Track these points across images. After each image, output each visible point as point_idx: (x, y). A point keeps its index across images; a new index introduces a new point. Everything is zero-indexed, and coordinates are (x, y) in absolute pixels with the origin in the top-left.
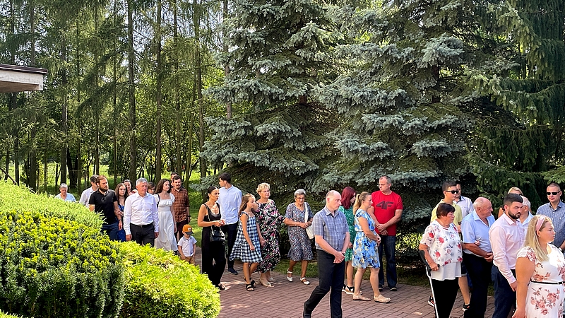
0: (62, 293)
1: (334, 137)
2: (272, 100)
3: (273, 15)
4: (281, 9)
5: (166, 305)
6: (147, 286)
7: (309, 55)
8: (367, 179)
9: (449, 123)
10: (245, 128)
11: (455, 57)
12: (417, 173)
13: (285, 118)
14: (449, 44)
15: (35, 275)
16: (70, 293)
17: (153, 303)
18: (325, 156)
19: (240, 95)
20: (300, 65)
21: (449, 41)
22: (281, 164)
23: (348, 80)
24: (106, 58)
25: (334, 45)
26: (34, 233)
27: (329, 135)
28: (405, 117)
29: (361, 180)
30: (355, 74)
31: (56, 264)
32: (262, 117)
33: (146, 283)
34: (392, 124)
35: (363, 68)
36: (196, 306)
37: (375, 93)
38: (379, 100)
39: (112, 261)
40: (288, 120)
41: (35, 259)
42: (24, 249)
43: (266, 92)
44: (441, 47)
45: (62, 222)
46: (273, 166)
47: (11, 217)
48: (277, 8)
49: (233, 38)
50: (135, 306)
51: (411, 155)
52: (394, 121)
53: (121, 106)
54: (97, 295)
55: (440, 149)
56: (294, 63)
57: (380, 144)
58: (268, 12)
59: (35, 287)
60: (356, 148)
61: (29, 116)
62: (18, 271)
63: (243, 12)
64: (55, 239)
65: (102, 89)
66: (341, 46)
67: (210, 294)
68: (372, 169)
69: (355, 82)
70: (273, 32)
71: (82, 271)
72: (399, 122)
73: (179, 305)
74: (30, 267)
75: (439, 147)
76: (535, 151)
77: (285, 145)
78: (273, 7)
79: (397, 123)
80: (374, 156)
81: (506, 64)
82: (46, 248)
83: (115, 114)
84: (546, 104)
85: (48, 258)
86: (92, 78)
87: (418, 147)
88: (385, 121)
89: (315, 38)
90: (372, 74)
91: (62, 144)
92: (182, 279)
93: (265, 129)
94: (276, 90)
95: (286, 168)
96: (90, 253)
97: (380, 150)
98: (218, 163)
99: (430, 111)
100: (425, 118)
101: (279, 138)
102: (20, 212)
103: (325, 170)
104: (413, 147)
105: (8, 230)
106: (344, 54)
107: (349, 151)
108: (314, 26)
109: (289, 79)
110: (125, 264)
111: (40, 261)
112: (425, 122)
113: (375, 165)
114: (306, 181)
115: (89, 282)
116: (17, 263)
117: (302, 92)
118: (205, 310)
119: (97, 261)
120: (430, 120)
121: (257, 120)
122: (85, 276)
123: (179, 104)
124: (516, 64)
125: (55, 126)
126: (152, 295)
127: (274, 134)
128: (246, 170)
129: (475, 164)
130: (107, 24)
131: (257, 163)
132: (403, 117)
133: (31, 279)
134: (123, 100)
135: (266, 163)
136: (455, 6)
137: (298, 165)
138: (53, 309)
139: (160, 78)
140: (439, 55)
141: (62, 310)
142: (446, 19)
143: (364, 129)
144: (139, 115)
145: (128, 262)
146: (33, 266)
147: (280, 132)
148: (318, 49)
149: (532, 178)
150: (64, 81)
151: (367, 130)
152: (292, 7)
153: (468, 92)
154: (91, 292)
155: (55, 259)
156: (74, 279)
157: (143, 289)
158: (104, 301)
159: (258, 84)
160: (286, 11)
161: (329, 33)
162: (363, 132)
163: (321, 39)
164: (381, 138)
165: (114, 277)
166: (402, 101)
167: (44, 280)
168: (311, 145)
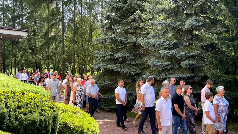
0: (34, 125)
1: (148, 59)
2: (121, 43)
3: (122, 8)
4: (126, 5)
5: (76, 130)
6: (68, 122)
7: (137, 24)
8: (161, 77)
9: (197, 54)
10: (111, 55)
11: (199, 26)
12: (183, 75)
13: (127, 51)
14: (196, 20)
15: (22, 117)
16: (37, 124)
17: (71, 129)
18: (144, 67)
19: (108, 41)
20: (134, 28)
21: (197, 19)
22: (126, 70)
23: (154, 35)
24: (53, 25)
25: (148, 21)
26: (22, 99)
27: (145, 59)
28: (178, 51)
29: (159, 78)
30: (157, 33)
31: (31, 112)
32: (117, 51)
33: (68, 121)
34: (172, 54)
35: (160, 30)
36: (88, 130)
37: (165, 42)
38: (166, 45)
39: (54, 111)
40: (128, 52)
41: (22, 110)
42: (18, 106)
43: (119, 40)
44: (193, 22)
45: (33, 95)
46: (122, 71)
47: (13, 92)
48: (124, 5)
49: (105, 17)
50: (63, 130)
51: (181, 67)
52: (173, 53)
53: (59, 45)
54: (48, 126)
55: (193, 64)
56: (131, 28)
57: (167, 63)
58: (120, 7)
59: (22, 122)
60: (157, 64)
61: (20, 49)
62: (15, 115)
63: (110, 7)
64: (31, 102)
65: (51, 38)
66: (151, 21)
67: (95, 125)
68: (163, 73)
69: (157, 36)
70: (123, 15)
71: (42, 115)
72: (175, 54)
73: (82, 130)
74: (20, 113)
75: (192, 64)
76: (234, 66)
77: (127, 62)
78: (122, 5)
79: (174, 54)
80: (165, 68)
81: (221, 29)
82: (27, 105)
83: (56, 48)
85: (28, 110)
86: (47, 33)
87: (184, 64)
88: (169, 53)
89: (140, 17)
90: (164, 33)
91: (34, 61)
92: (83, 119)
93: (118, 56)
94: (123, 39)
95: (127, 72)
96: (45, 108)
97: (167, 65)
98: (99, 70)
99: (189, 49)
100: (186, 52)
101: (124, 59)
102: (16, 90)
103: (143, 73)
104: (182, 64)
105: (11, 98)
106: (152, 24)
107: (154, 66)
108: (139, 12)
109: (129, 35)
110: (60, 112)
111: (25, 111)
112: (187, 54)
113: (165, 71)
114: (135, 78)
115: (45, 120)
116: (15, 112)
117: (134, 40)
118: (92, 132)
119: (48, 111)
120: (189, 53)
121: (115, 52)
122: (43, 118)
123: (82, 44)
124: (226, 29)
125: (31, 54)
126: (71, 126)
127: (122, 57)
128: (110, 73)
129: (208, 71)
130: (53, 11)
131: (115, 69)
132: (177, 51)
133: (21, 119)
134: (59, 43)
135: (119, 69)
136: (199, 4)
137: (132, 71)
138: (30, 131)
139: (75, 33)
140: (192, 25)
141: (33, 132)
142: (196, 10)
143: (160, 56)
144: (66, 49)
145: (61, 112)
146: (22, 113)
147: (125, 57)
148: (141, 22)
149: (232, 78)
150: (35, 35)
151: (162, 56)
152: (130, 5)
153: (205, 41)
154: (46, 124)
155: (30, 110)
156: (38, 119)
157: (67, 123)
158: (51, 128)
159: (116, 37)
160: (128, 6)
161: (146, 15)
162: (160, 57)
163: (142, 18)
164: (168, 60)
165: (55, 118)
166: (176, 45)
167: (26, 119)
168: (138, 62)
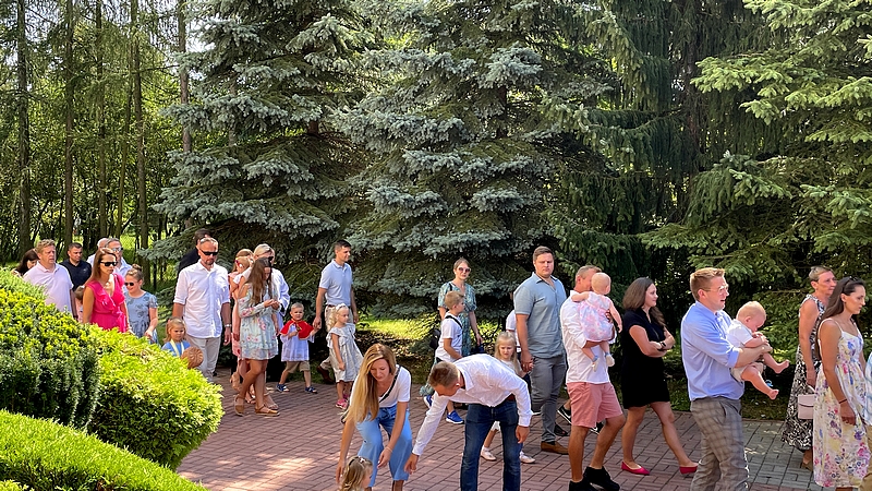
0: (23, 385)
1: (361, 183)
5: (152, 406)
6: (124, 381)
7: (324, 62)
8: (409, 243)
9: (521, 167)
10: (229, 166)
11: (531, 76)
12: (478, 234)
13: (289, 154)
14: (523, 57)
16: (33, 385)
17: (134, 405)
18: (348, 210)
19: (222, 118)
20: (312, 76)
21: (523, 53)
22: (285, 220)
23: (382, 100)
25: (360, 50)
27: (352, 180)
29: (401, 244)
30: (392, 92)
31: (8, 347)
32: (254, 152)
33: (123, 377)
34: (445, 166)
35: (401, 84)
36: (193, 407)
37: (421, 122)
38: (426, 132)
39: (83, 344)
40: (293, 157)
43: (262, 114)
44: (513, 62)
46: (272, 221)
49: (210, 32)
50: (107, 408)
51: (471, 210)
52: (449, 161)
53: (8, 129)
54: (69, 389)
55: (509, 201)
56: (303, 73)
57: (429, 194)
60: (397, 200)
66: (372, 52)
68: (415, 228)
69: (391, 104)
70: (270, 25)
71: (46, 356)
72: (455, 164)
73: (170, 406)
75: (507, 199)
76: (632, 206)
77: (289, 192)
79: (452, 164)
80: (421, 211)
81: (595, 87)
84: (645, 145)
87: (480, 198)
88: (436, 161)
89: (334, 38)
90: (416, 94)
93: (260, 169)
94: (276, 111)
95: (291, 226)
97: (429, 202)
99: (496, 149)
100: (489, 159)
101: (280, 182)
103: (346, 231)
104: (474, 199)
106: (375, 63)
107: (386, 204)
108: (333, 21)
109: (295, 97)
112: (490, 165)
113: (421, 224)
114: (319, 246)
115: (60, 372)
117: (315, 115)
118: (204, 413)
119: (64, 344)
120: (497, 161)
121: (247, 156)
122: (52, 363)
123: (103, 128)
124: (610, 87)
126: (132, 393)
127: (273, 176)
129: (557, 222)
131: (248, 218)
132: (460, 155)
134: (9, 119)
135: (263, 218)
136: (530, 5)
137: (309, 221)
139: (74, 85)
140: (511, 73)
141: (22, 408)
142: (518, 22)
143: (405, 172)
147: (282, 173)
148: (337, 54)
149: (627, 241)
151: (409, 173)
153: (546, 125)
154: (63, 385)
156: (37, 367)
157: (120, 386)
158: (77, 398)
159: (250, 102)
161: (353, 32)
162: (403, 176)
163: (342, 41)
164: (430, 186)
165: (89, 366)
166: (457, 134)
168: (328, 194)
